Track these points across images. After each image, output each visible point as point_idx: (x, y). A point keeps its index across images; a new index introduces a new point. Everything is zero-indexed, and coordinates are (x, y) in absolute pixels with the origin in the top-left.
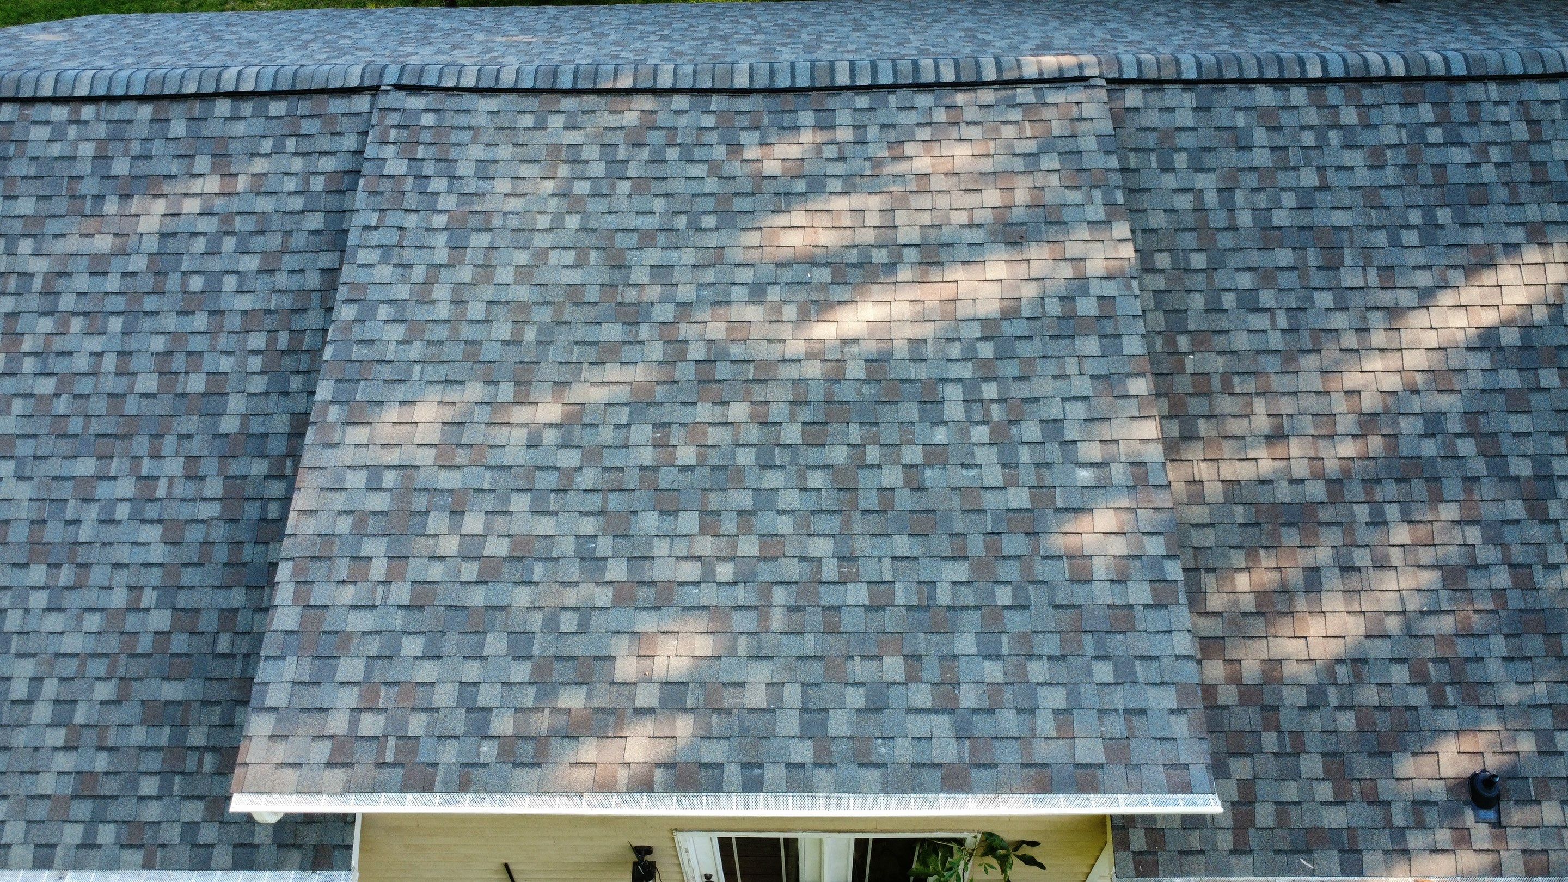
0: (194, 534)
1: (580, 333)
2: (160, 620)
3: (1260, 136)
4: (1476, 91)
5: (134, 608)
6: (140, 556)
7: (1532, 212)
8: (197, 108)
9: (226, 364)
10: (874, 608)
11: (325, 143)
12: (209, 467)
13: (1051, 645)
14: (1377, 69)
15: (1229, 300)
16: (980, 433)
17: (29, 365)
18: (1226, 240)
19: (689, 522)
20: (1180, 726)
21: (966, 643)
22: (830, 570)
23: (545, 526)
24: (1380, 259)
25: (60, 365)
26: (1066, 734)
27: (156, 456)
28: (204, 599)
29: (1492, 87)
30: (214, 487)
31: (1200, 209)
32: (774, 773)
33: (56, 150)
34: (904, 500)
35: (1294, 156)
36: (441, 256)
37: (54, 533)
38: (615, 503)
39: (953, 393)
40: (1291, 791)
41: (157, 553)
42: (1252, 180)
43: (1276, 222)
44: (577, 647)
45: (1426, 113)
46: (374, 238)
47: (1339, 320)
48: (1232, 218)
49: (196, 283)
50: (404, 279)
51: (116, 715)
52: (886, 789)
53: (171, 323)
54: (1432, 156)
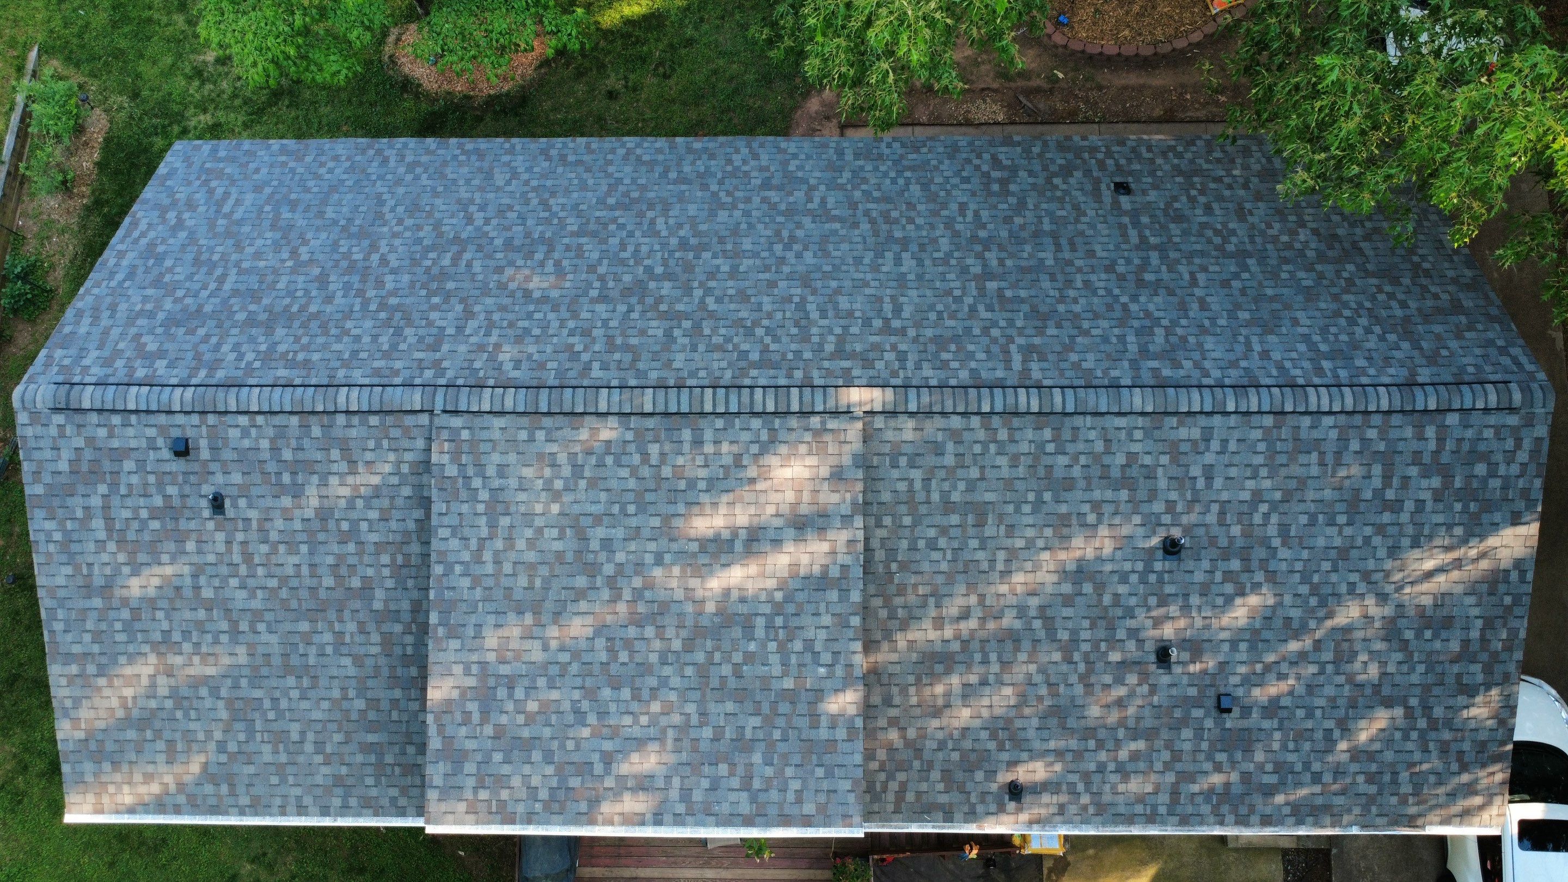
0: (369, 662)
1: (565, 582)
2: (360, 704)
3: (950, 447)
4: (1078, 421)
5: (345, 698)
6: (343, 673)
7: (1097, 495)
8: (325, 419)
9: (370, 572)
10: (715, 739)
11: (406, 443)
12: (371, 627)
13: (796, 759)
14: (1022, 408)
15: (921, 544)
16: (772, 646)
17: (260, 571)
18: (923, 509)
19: (626, 693)
20: (851, 798)
21: (757, 758)
22: (695, 720)
23: (555, 695)
24: (1008, 521)
25: (278, 571)
26: (799, 801)
27: (341, 621)
28: (381, 694)
29: (1089, 418)
30: (375, 638)
31: (911, 490)
32: (667, 818)
33: (246, 443)
34: (732, 683)
35: (968, 460)
36: (484, 532)
37: (295, 660)
38: (589, 682)
39: (760, 622)
40: (924, 786)
41: (352, 671)
42: (942, 474)
43: (953, 499)
44: (576, 758)
45: (1047, 434)
46: (446, 520)
47: (980, 555)
48: (928, 496)
49: (345, 526)
50: (467, 547)
51: (347, 749)
52: (718, 825)
53: (336, 548)
54: (1048, 461)
